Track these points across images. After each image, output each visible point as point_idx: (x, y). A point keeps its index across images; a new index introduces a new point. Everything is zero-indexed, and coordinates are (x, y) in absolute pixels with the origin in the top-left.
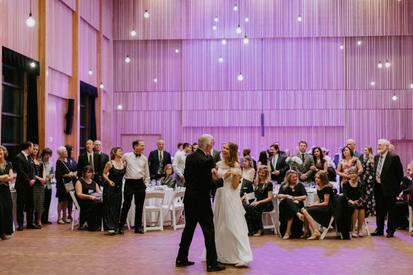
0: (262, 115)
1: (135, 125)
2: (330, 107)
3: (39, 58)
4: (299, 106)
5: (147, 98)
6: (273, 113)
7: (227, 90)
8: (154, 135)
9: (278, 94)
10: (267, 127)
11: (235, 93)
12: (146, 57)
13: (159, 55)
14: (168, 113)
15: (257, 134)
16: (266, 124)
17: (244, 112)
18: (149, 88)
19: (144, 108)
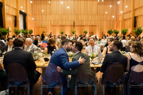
0: (74, 22)
1: (38, 25)
2: (93, 20)
3: (2, 1)
4: (84, 19)
5: (42, 17)
6: (77, 21)
7: (64, 15)
8: (44, 27)
9: (79, 16)
10: (76, 25)
11: (66, 15)
12: (41, 5)
13: (45, 4)
14: (48, 21)
15: (73, 27)
16: (75, 24)
17: (69, 21)
18: (42, 14)
19: (41, 19)
